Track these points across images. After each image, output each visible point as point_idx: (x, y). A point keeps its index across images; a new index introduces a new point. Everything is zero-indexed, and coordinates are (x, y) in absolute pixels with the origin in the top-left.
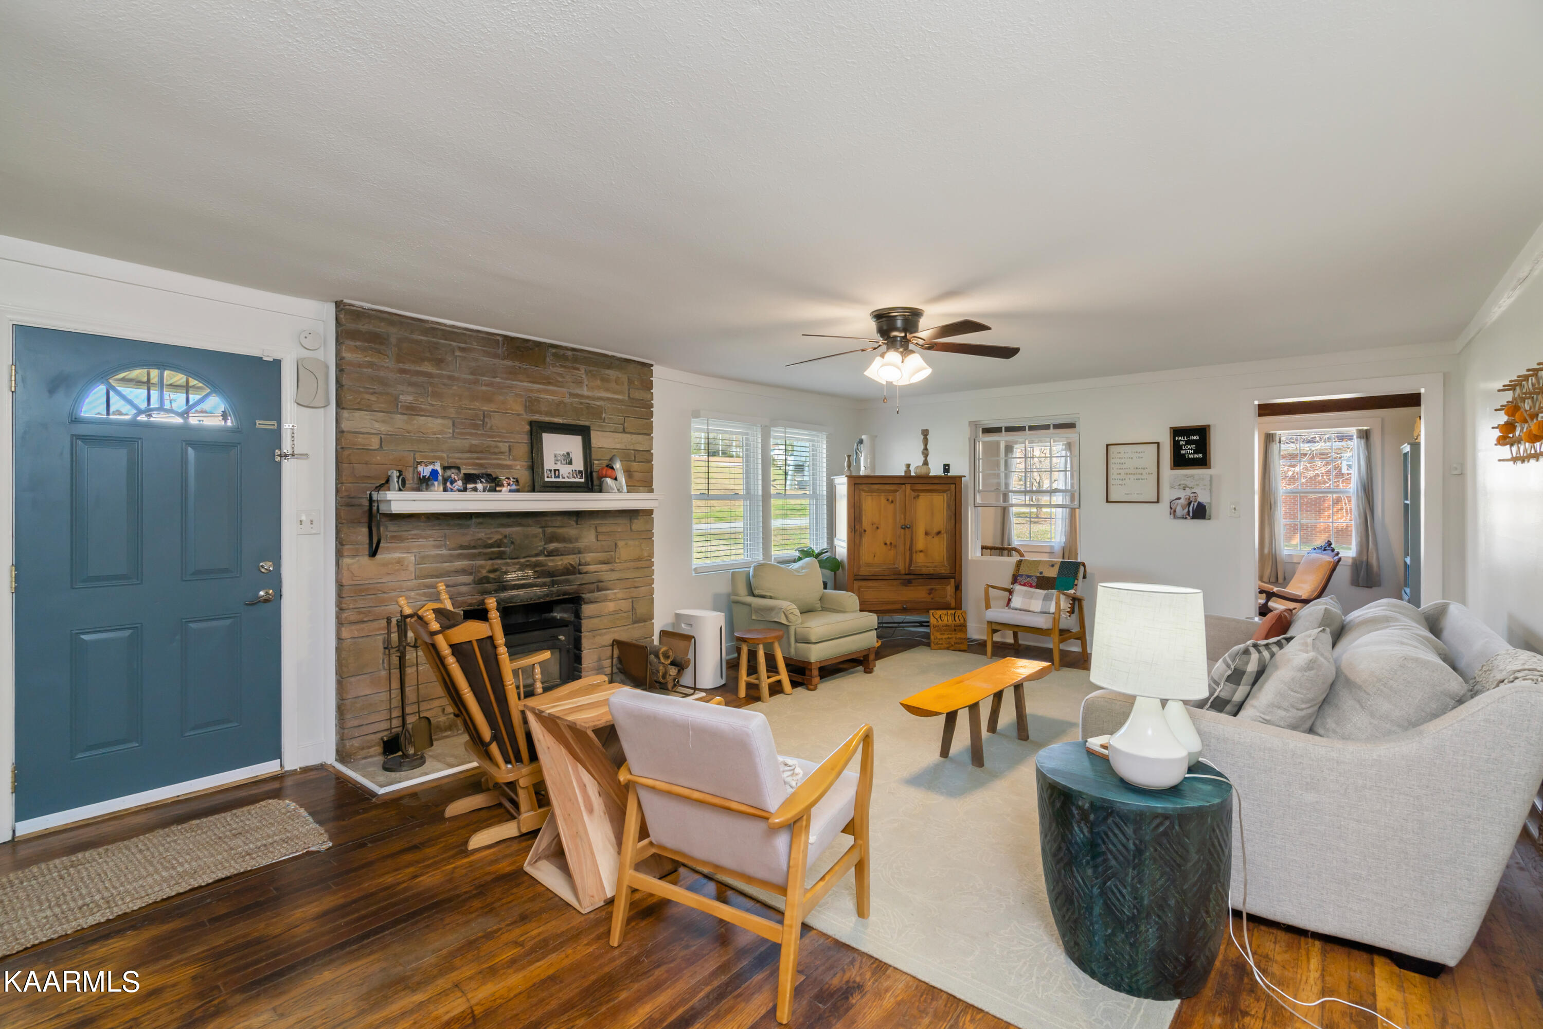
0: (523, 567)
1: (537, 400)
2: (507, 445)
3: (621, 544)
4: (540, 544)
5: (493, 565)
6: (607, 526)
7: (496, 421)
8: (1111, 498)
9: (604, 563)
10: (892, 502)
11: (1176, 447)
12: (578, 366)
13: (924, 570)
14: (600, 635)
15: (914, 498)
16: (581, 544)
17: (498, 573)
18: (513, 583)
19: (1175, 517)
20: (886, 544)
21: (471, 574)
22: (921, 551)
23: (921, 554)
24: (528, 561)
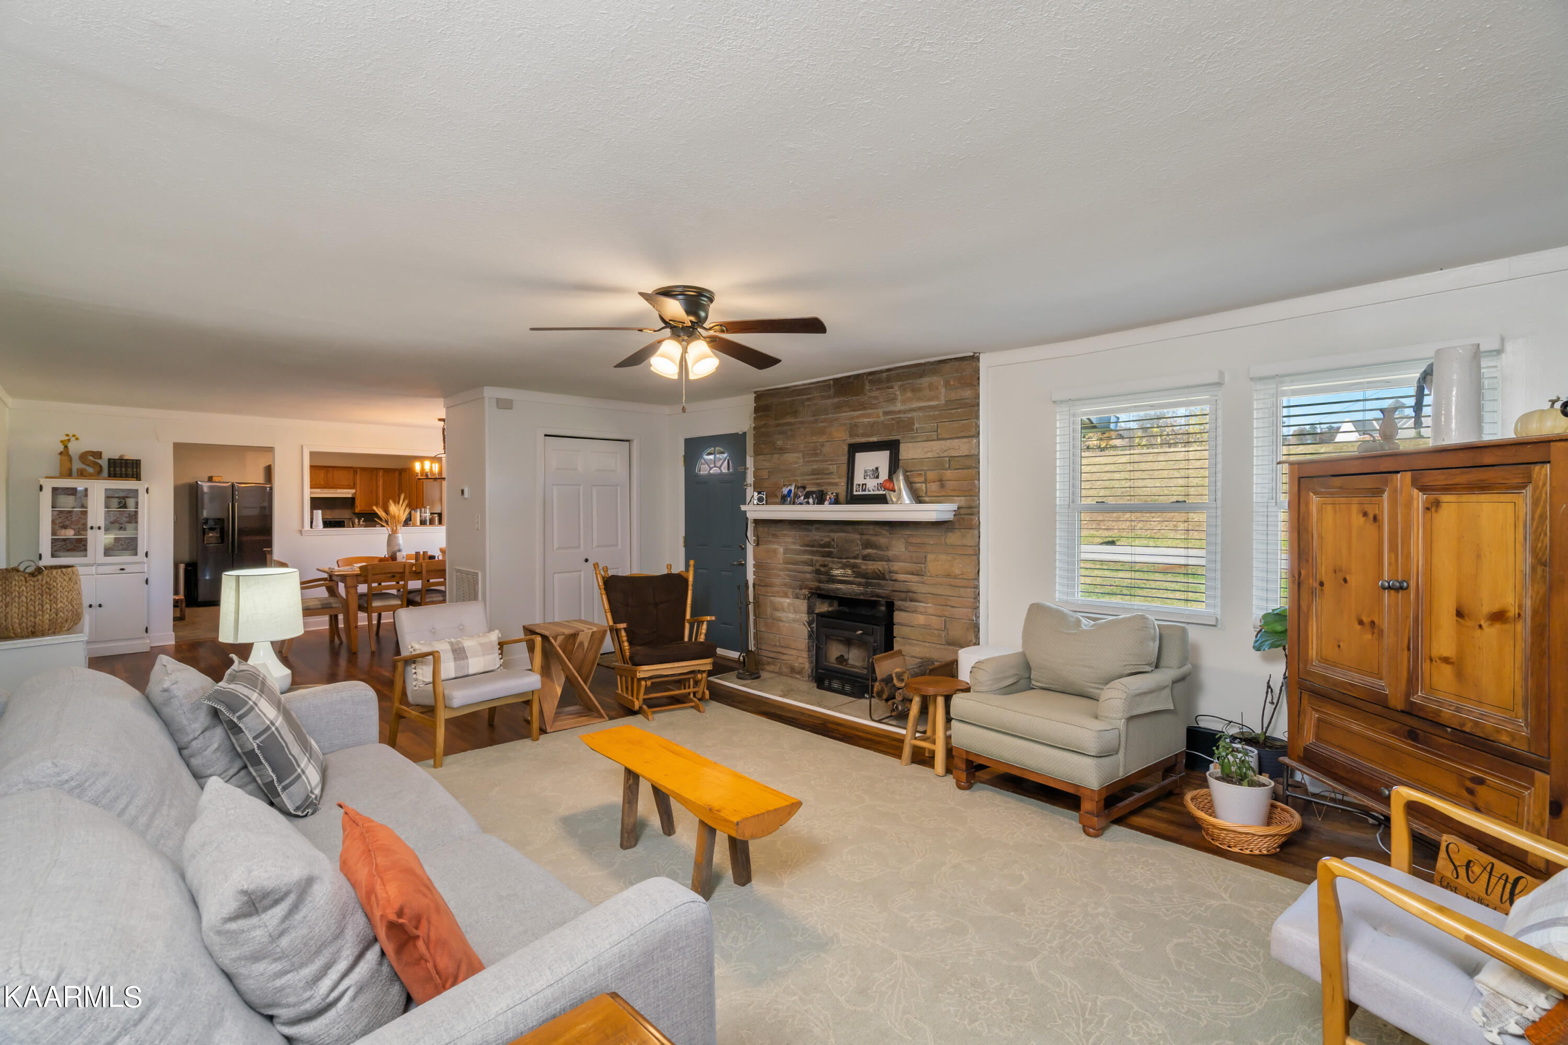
0: (844, 567)
1: (856, 425)
2: (835, 466)
3: (930, 557)
4: (857, 548)
5: (824, 561)
6: (920, 537)
7: (827, 449)
9: (913, 574)
10: (1375, 519)
12: (890, 384)
13: (1453, 717)
14: (910, 644)
16: (890, 553)
17: (827, 568)
18: (838, 578)
21: (812, 566)
22: (1446, 660)
23: (1445, 669)
24: (848, 562)
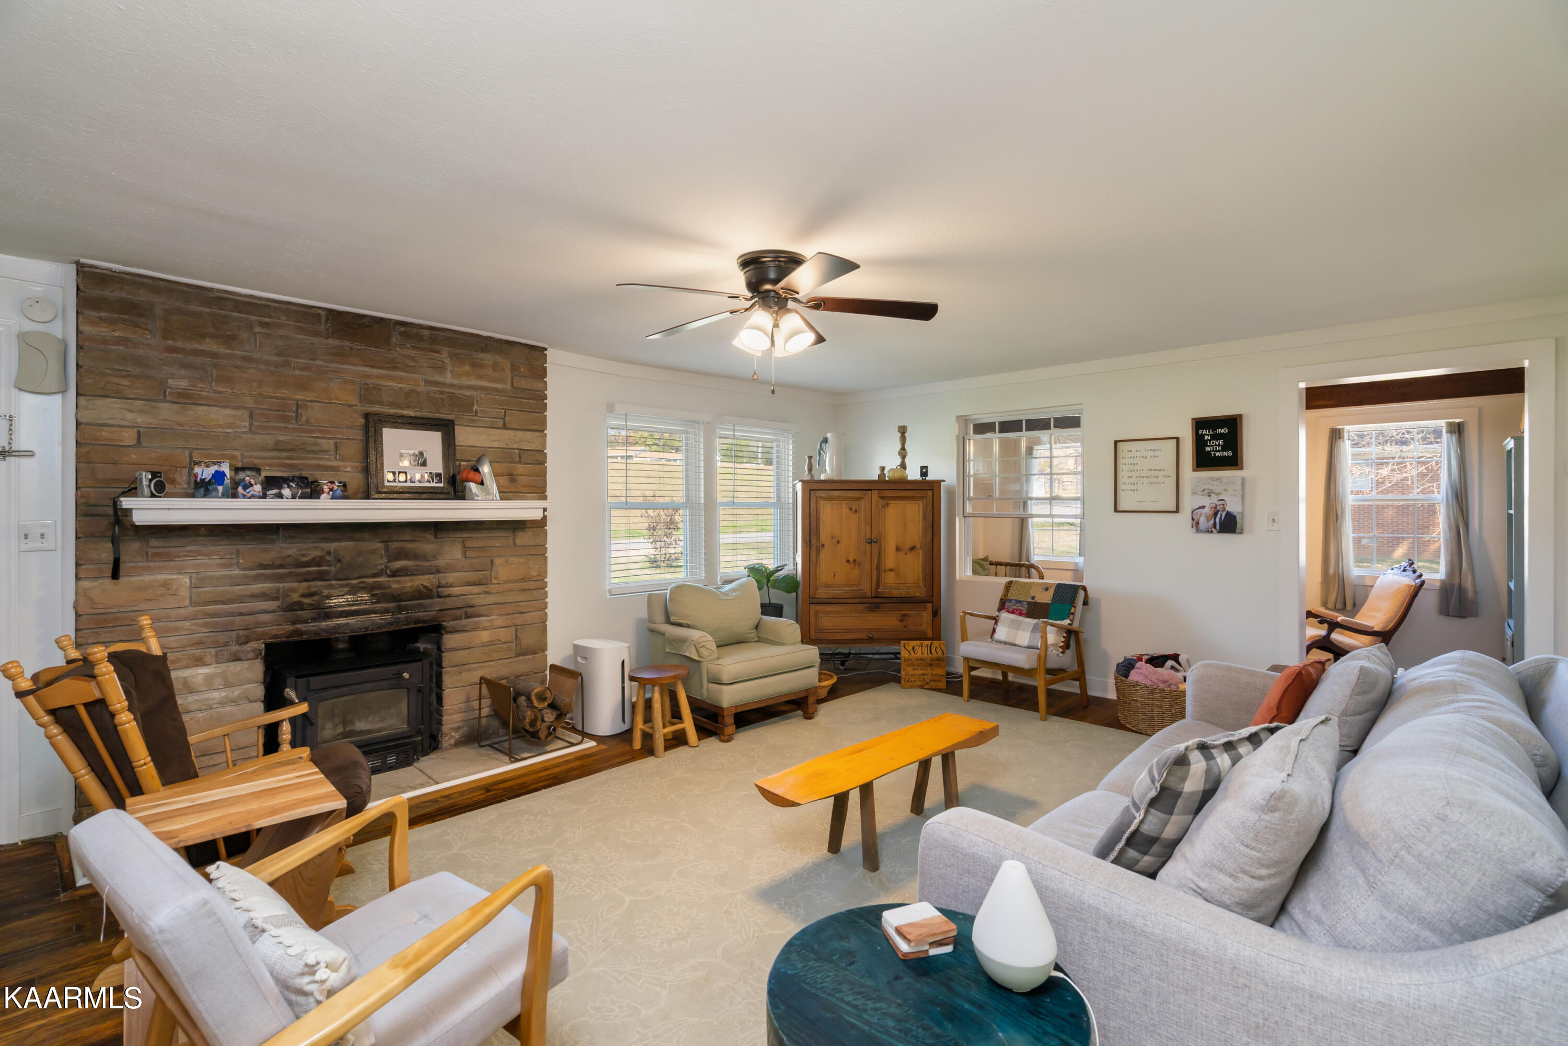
0: (353, 590)
1: (377, 388)
2: (332, 442)
3: (498, 561)
4: (381, 561)
5: (309, 587)
6: (478, 540)
7: (315, 413)
8: (1120, 508)
9: (474, 584)
10: (856, 511)
11: (1199, 443)
12: (438, 347)
13: (895, 593)
14: (469, 670)
15: (883, 506)
16: (441, 562)
17: (316, 598)
18: (340, 609)
19: (1198, 530)
20: (848, 561)
21: (277, 599)
22: (891, 570)
23: (892, 574)
24: (362, 582)
